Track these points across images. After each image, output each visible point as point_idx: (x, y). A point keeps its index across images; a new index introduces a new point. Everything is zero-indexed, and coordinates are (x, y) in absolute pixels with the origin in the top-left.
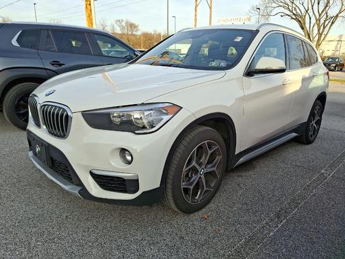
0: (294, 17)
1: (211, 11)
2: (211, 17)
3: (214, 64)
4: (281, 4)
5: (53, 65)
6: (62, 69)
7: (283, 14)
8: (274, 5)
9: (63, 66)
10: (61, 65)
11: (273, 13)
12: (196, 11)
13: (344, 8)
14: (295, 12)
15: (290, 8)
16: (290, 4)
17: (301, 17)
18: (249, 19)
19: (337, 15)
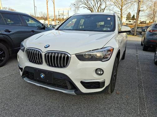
0: (89, 8)
1: (54, 5)
2: (54, 7)
3: (105, 29)
4: (83, 3)
5: (6, 32)
6: (11, 34)
7: (84, 7)
8: (80, 3)
9: (11, 33)
10: (9, 32)
11: (80, 7)
12: (47, 4)
13: (106, 6)
14: (89, 7)
15: (87, 5)
16: (87, 3)
17: (92, 9)
18: (71, 9)
19: (105, 9)
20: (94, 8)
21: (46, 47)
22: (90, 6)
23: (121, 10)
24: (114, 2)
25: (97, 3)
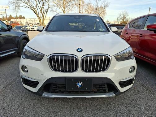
0: (31, 8)
4: (24, 2)
7: (25, 7)
8: (21, 2)
11: (21, 6)
13: (49, 6)
15: (28, 4)
16: (28, 2)
17: (34, 8)
18: (9, 7)
19: (48, 9)
20: (37, 9)
21: (79, 50)
22: (32, 6)
23: (64, 12)
24: (56, 3)
25: (39, 3)
